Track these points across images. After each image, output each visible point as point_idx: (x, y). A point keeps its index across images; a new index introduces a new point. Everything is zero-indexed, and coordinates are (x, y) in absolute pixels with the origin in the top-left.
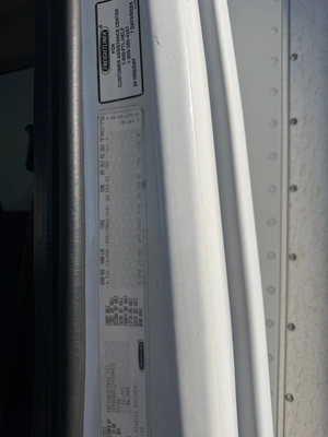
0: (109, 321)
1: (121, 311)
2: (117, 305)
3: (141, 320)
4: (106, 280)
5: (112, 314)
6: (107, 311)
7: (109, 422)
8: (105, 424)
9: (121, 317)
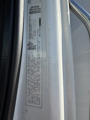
0: (30, 13)
1: (34, 10)
2: (33, 8)
3: (40, 11)
4: (30, 2)
5: (31, 11)
6: (30, 11)
7: (29, 42)
8: (28, 43)
9: (34, 11)
